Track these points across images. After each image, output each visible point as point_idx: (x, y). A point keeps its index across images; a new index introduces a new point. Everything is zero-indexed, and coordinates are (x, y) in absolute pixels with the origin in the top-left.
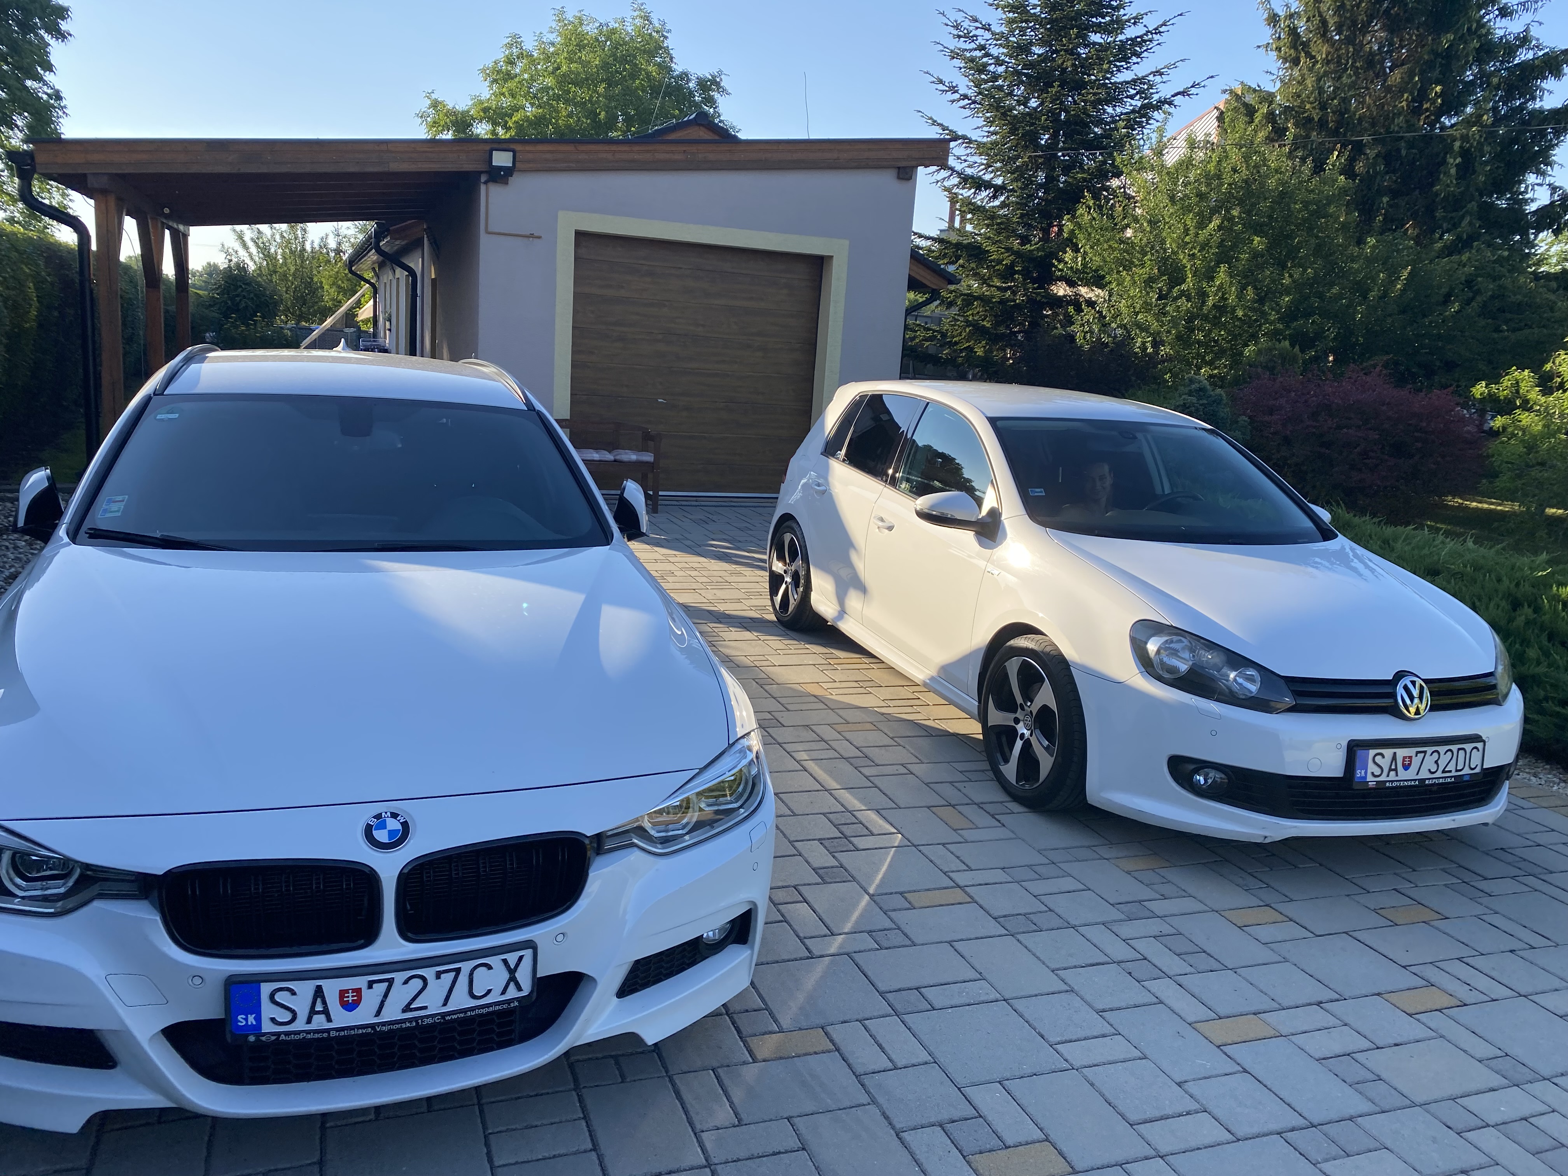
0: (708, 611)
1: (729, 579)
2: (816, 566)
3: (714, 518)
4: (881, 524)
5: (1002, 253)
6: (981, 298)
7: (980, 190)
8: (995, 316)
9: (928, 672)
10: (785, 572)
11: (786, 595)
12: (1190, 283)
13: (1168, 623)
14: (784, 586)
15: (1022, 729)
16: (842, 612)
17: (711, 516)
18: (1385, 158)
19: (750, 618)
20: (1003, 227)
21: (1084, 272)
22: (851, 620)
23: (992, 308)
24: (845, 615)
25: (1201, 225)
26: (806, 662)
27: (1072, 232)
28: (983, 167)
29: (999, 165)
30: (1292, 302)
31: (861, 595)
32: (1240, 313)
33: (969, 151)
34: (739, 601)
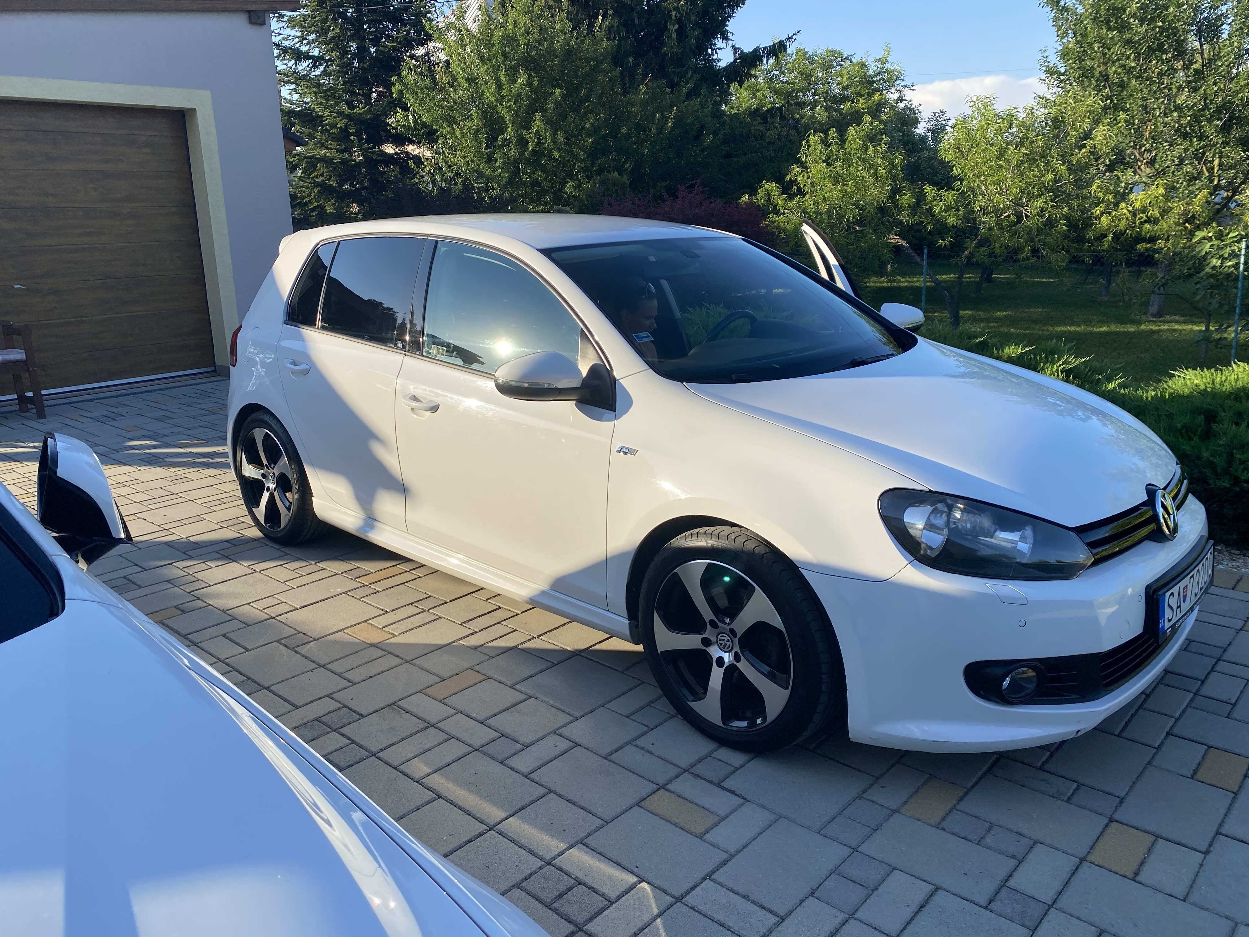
0: (167, 544)
1: (175, 489)
2: (313, 465)
3: (120, 410)
4: (414, 404)
5: (335, 117)
6: (324, 159)
7: (300, 61)
8: (340, 176)
9: (534, 586)
10: (264, 476)
11: (271, 503)
12: (510, 132)
13: (926, 489)
14: (266, 496)
15: (715, 652)
16: (371, 520)
17: (115, 410)
18: (623, 25)
19: (228, 541)
20: (329, 94)
21: (416, 129)
22: (388, 528)
23: (335, 169)
24: (376, 524)
25: (513, 80)
26: (333, 592)
27: (401, 92)
28: (297, 40)
29: (313, 36)
30: (594, 142)
31: (400, 498)
32: (556, 155)
33: (281, 24)
34: (200, 519)
